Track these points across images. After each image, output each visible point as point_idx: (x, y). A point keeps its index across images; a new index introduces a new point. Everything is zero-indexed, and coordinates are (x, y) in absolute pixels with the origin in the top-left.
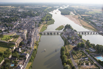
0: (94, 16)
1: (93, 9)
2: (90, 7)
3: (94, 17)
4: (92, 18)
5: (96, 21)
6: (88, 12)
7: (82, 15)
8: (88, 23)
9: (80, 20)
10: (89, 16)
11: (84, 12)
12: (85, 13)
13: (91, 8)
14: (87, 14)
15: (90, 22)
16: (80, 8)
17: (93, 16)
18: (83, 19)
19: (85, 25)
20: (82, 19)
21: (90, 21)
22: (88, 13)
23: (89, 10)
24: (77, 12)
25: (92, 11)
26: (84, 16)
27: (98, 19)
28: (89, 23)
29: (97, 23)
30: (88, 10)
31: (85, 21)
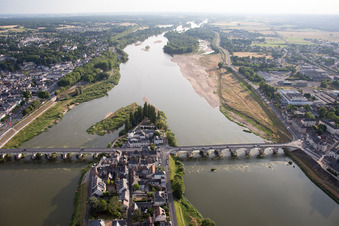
0: (280, 56)
1: (283, 29)
2: (275, 24)
3: (280, 60)
4: (272, 66)
5: (283, 78)
6: (263, 40)
7: (235, 54)
8: (250, 87)
9: (220, 75)
10: (260, 59)
11: (249, 42)
12: (252, 45)
13: (276, 27)
14: (256, 50)
15: (256, 87)
16: (239, 28)
17: (276, 55)
18: (236, 69)
19: (231, 101)
20: (230, 70)
21: (257, 80)
22: (262, 45)
23: (268, 36)
24: (225, 44)
25: (276, 36)
26: (242, 59)
27: (294, 71)
28: (254, 91)
29: (284, 91)
30: (264, 33)
31: (240, 80)
